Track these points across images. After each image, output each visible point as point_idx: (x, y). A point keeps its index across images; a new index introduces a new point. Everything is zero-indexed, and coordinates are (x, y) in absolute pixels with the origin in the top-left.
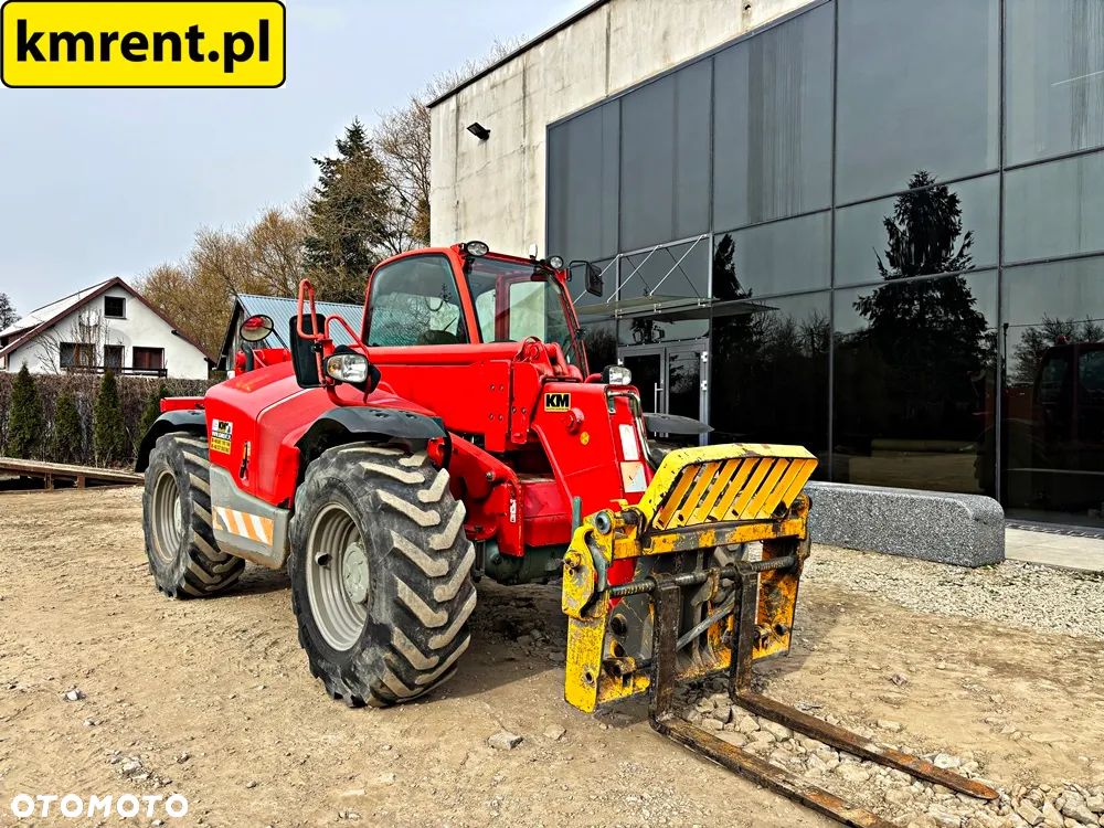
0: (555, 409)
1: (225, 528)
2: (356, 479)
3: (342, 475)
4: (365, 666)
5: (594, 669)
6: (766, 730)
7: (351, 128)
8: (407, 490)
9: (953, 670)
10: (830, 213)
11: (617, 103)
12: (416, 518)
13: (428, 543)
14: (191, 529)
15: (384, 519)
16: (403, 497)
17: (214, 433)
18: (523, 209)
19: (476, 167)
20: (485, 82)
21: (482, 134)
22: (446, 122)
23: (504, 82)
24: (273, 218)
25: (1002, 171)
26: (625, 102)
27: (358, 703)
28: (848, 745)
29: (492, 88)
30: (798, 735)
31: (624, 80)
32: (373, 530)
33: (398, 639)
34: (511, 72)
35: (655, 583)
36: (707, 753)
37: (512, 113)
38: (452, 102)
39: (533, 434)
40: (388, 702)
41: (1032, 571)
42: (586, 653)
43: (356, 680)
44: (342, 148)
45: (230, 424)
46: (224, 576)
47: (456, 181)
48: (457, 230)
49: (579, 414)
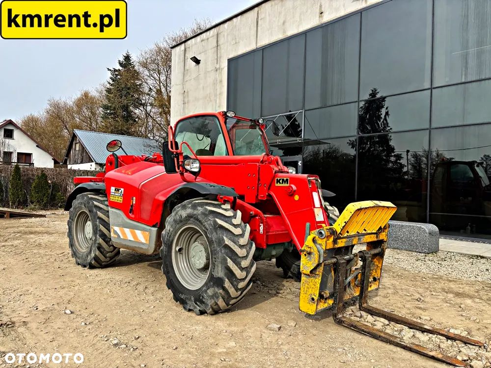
0: (281, 185)
1: (119, 236)
2: (203, 214)
3: (195, 212)
4: (209, 296)
5: (315, 296)
6: (378, 321)
7: (125, 55)
8: (227, 219)
9: (439, 295)
10: (357, 103)
11: (261, 51)
12: (233, 231)
13: (238, 242)
14: (98, 236)
15: (219, 232)
16: (226, 222)
17: (111, 193)
18: (216, 95)
19: (194, 76)
20: (198, 39)
21: (197, 61)
22: (179, 56)
23: (208, 39)
24: (86, 95)
25: (431, 89)
26: (264, 51)
27: (202, 313)
28: (417, 326)
29: (202, 41)
30: (392, 323)
31: (264, 41)
32: (214, 237)
33: (227, 284)
34: (211, 35)
35: (337, 259)
36: (363, 331)
37: (211, 54)
38: (182, 47)
39: (270, 196)
40: (216, 312)
41: (451, 256)
42: (310, 289)
43: (202, 302)
44: (121, 64)
45: (122, 189)
46: (111, 258)
47: (184, 82)
48: (184, 104)
49: (294, 187)
